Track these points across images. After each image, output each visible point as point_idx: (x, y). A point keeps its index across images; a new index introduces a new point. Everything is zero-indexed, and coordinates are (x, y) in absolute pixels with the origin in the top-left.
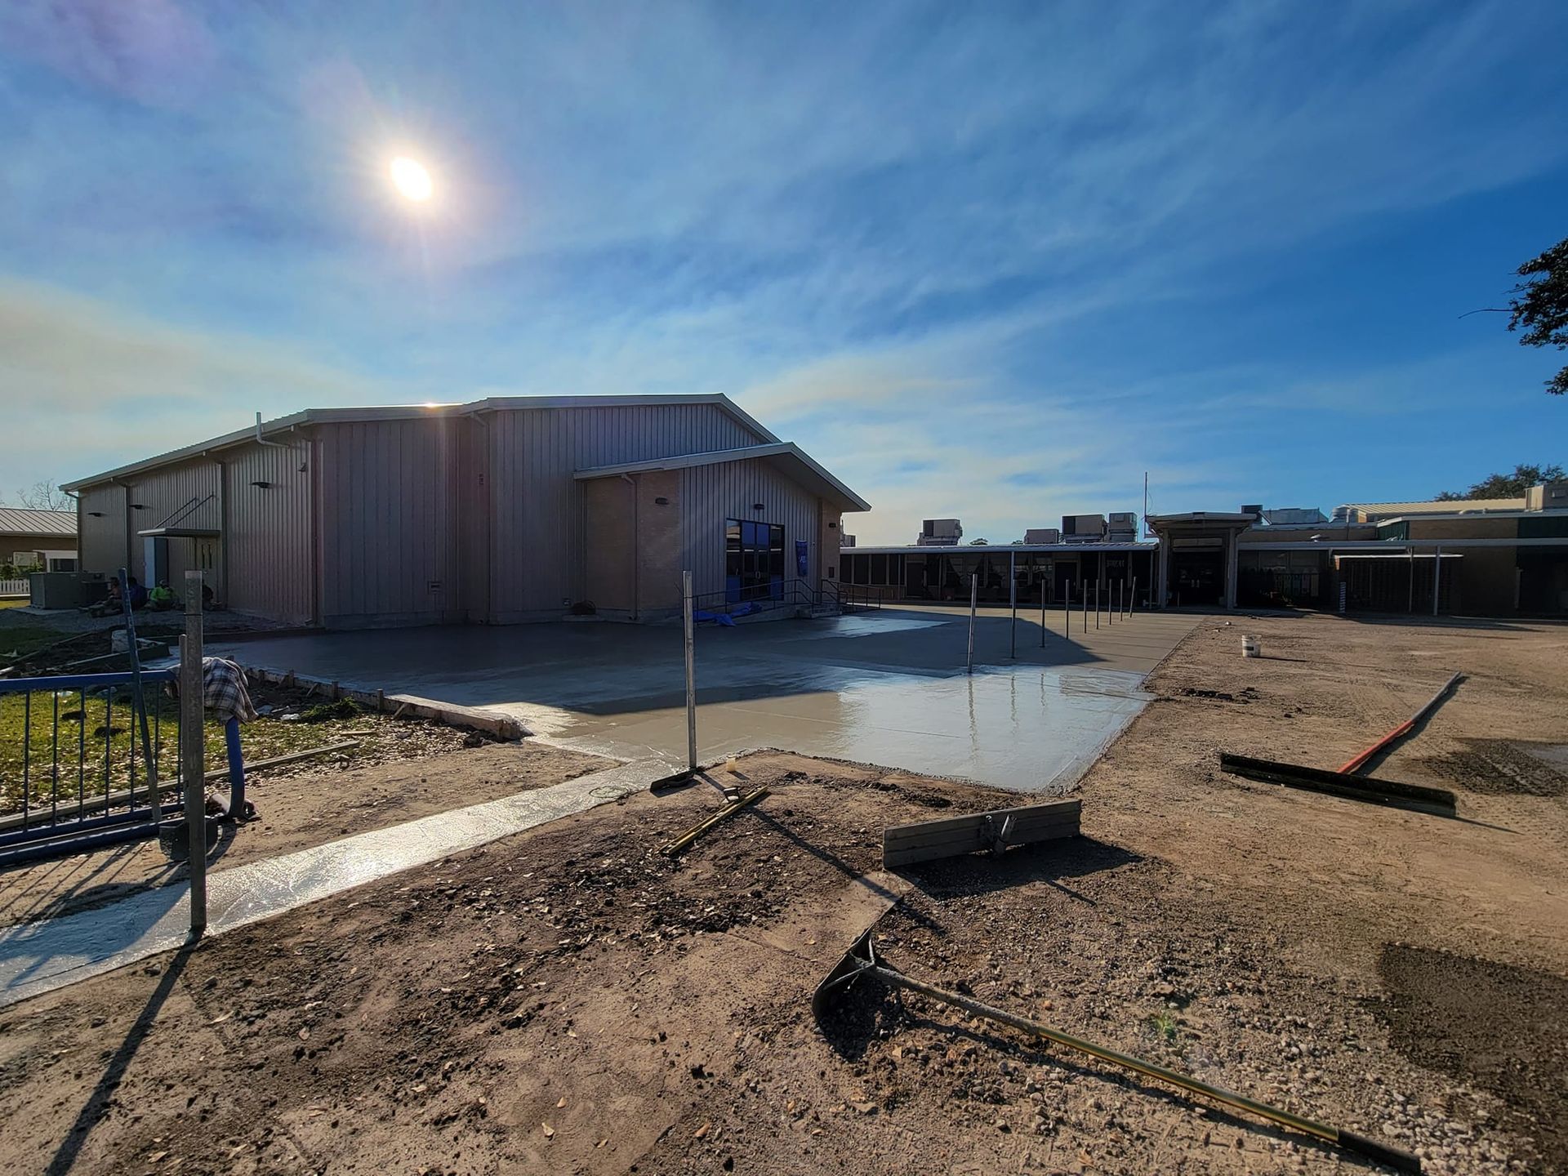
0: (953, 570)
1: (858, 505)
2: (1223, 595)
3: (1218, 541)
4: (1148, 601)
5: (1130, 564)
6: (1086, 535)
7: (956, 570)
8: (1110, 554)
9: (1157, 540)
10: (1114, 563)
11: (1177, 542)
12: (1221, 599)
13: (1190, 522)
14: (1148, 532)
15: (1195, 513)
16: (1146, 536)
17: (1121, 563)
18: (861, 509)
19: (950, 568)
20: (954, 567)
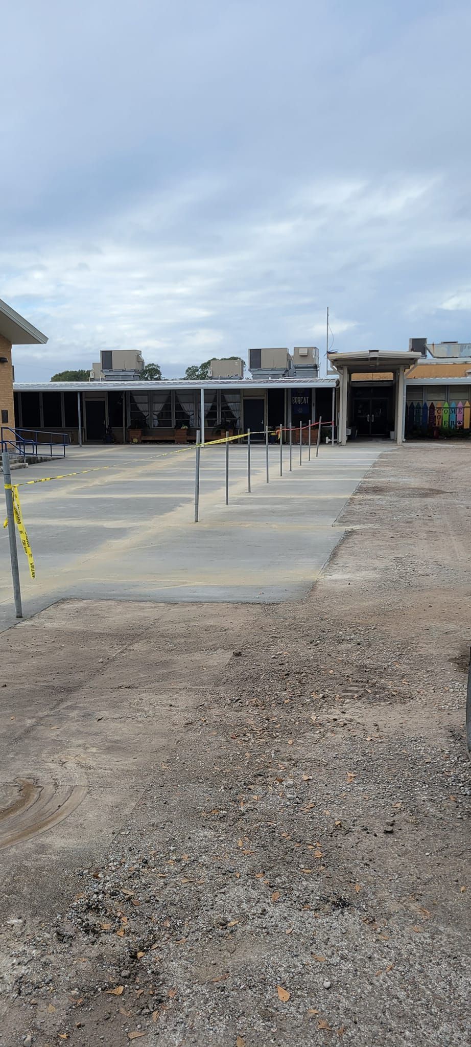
0: (138, 409)
1: (31, 337)
2: (393, 430)
3: (389, 376)
4: (330, 438)
5: (314, 401)
6: (273, 369)
7: (141, 409)
8: (295, 392)
9: (337, 377)
10: (298, 400)
11: (356, 377)
12: (392, 433)
13: (367, 359)
14: (330, 369)
15: (371, 351)
16: (328, 373)
17: (306, 400)
18: (37, 342)
19: (135, 407)
20: (139, 405)
